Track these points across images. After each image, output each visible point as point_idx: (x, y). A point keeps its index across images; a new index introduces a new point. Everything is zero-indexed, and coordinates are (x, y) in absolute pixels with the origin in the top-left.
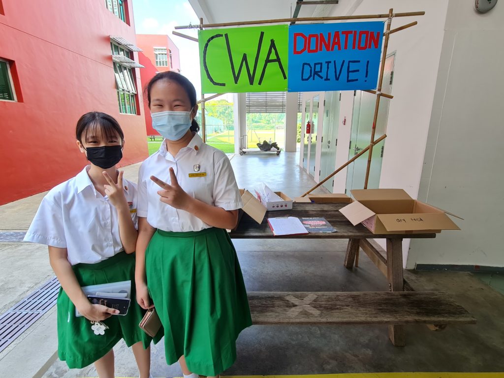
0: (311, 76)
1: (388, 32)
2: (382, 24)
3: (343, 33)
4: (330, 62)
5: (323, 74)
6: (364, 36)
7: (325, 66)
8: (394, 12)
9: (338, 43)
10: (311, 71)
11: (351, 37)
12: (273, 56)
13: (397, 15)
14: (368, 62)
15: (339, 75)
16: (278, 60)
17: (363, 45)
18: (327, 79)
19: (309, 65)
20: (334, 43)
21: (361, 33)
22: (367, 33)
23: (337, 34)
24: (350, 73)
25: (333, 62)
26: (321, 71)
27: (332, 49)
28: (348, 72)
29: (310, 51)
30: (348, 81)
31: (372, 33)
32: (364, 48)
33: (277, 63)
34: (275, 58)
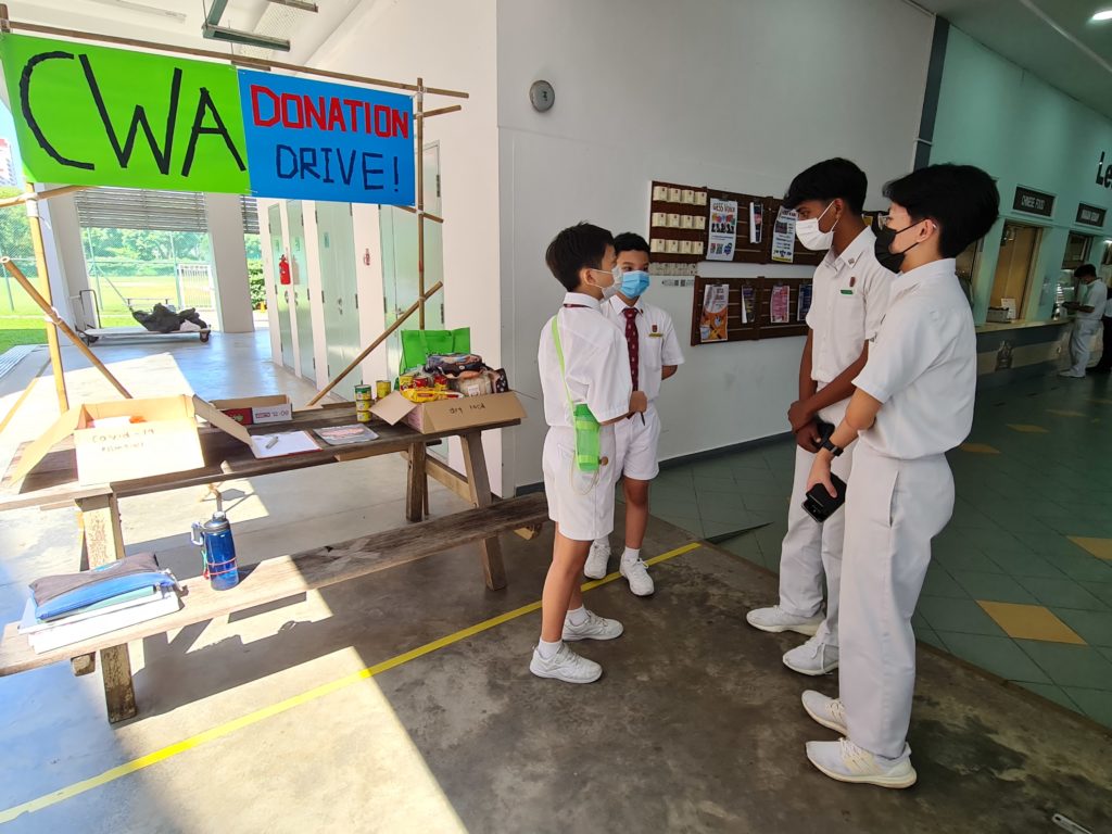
0: (295, 171)
1: (421, 114)
2: (409, 100)
3: (347, 102)
4: (330, 150)
5: (320, 169)
6: (383, 114)
7: (321, 156)
8: (425, 85)
9: (340, 118)
10: (295, 161)
11: (361, 112)
12: (208, 121)
13: (430, 91)
14: (396, 159)
15: (350, 175)
16: (222, 130)
17: (383, 129)
18: (328, 180)
19: (289, 149)
20: (333, 119)
21: (378, 109)
22: (386, 109)
23: (335, 103)
24: (368, 174)
25: (334, 150)
26: (314, 164)
27: (331, 128)
28: (365, 172)
29: (287, 124)
30: (367, 187)
31: (395, 112)
32: (386, 135)
33: (221, 136)
34: (215, 126)
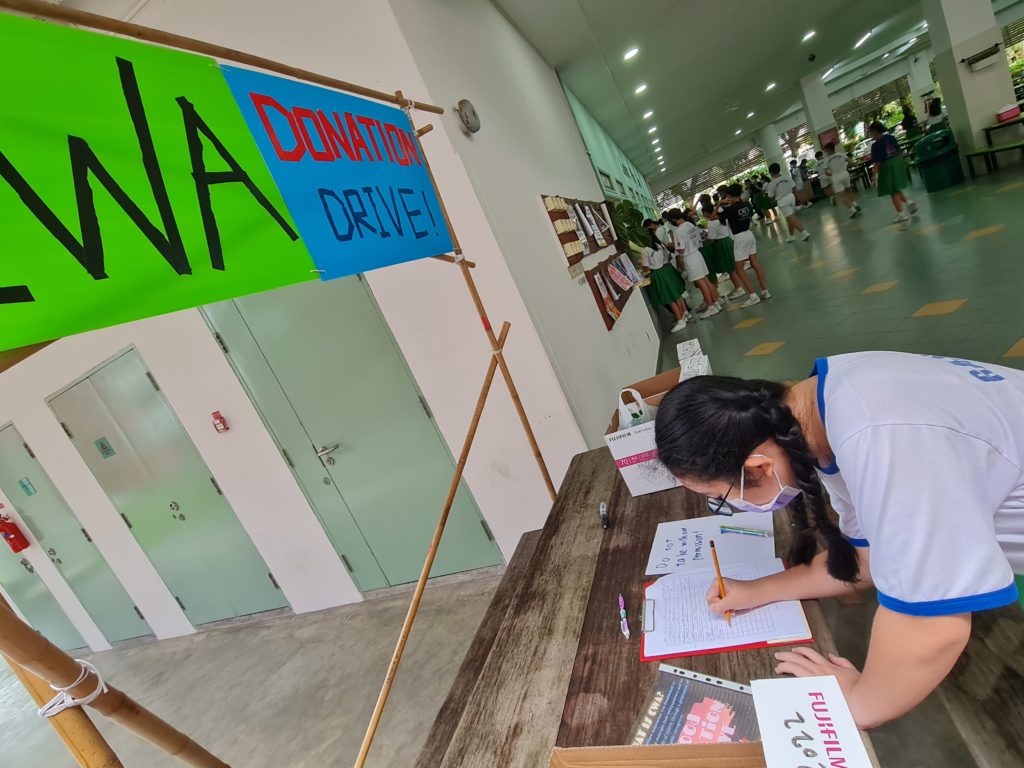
0: (351, 227)
3: (359, 119)
4: (371, 190)
5: (371, 219)
6: (393, 135)
7: (364, 197)
9: (362, 143)
10: (344, 209)
11: (376, 132)
15: (399, 223)
16: (237, 175)
17: (401, 155)
18: (385, 234)
19: (332, 193)
20: (356, 144)
21: (387, 127)
22: (394, 128)
23: (350, 120)
24: (412, 218)
25: (375, 190)
26: (365, 214)
27: (360, 157)
28: (409, 215)
29: (317, 156)
30: (416, 236)
31: (401, 132)
33: (241, 185)
34: (226, 168)
